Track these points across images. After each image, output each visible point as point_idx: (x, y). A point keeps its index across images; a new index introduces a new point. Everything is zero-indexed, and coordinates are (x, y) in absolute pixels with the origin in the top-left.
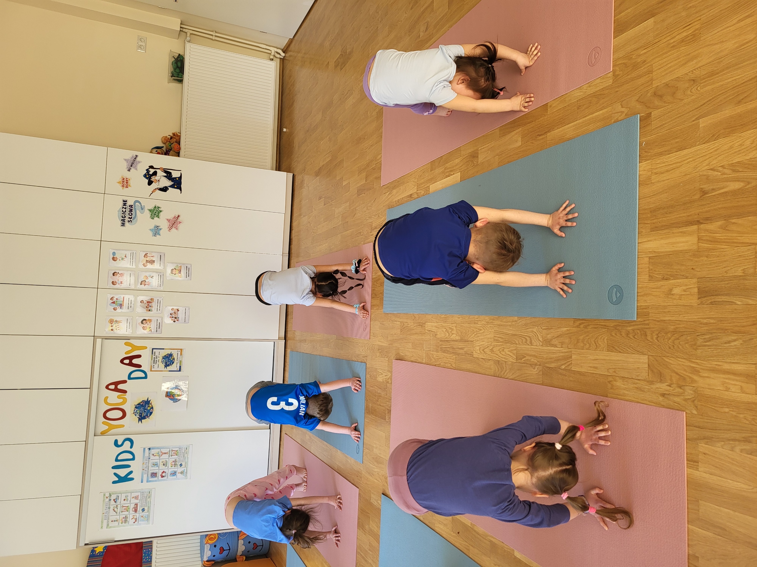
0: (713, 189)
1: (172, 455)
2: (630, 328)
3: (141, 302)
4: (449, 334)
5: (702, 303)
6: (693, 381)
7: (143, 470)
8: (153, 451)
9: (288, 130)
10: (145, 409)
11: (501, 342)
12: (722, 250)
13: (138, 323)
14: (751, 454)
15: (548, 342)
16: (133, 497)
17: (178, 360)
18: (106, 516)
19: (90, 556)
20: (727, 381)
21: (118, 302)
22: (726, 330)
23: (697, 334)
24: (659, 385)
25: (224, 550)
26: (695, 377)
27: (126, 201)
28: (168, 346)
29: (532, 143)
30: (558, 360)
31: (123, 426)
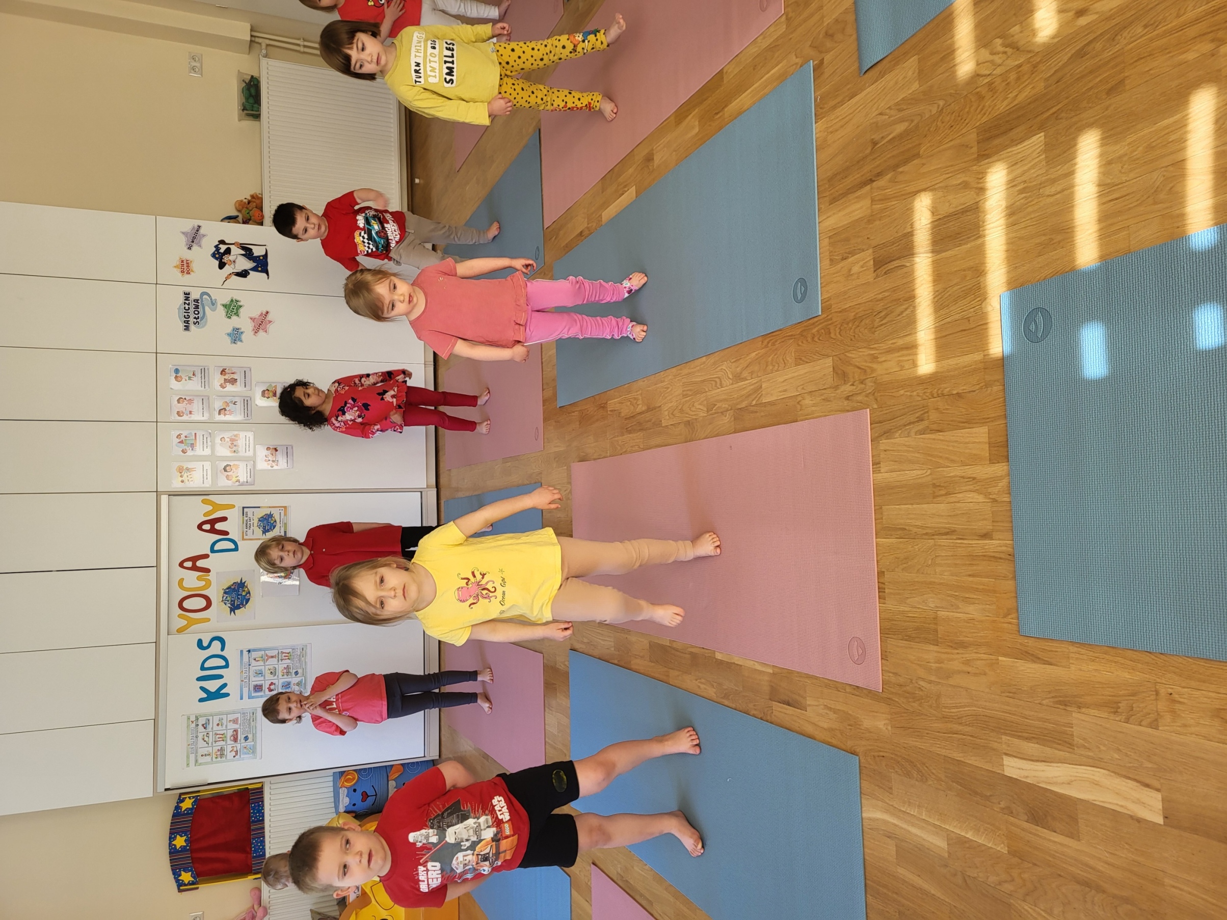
0: (882, 137)
1: (282, 660)
2: (814, 331)
3: (221, 440)
4: (634, 407)
5: (877, 276)
6: (873, 370)
7: (242, 681)
8: (254, 655)
9: (422, 181)
10: (239, 595)
11: (690, 396)
12: (892, 207)
13: (218, 471)
14: (924, 434)
15: (738, 378)
16: (230, 721)
17: (281, 522)
18: (192, 749)
19: (174, 816)
20: (901, 359)
21: (187, 442)
22: (899, 299)
23: (875, 314)
24: (843, 388)
25: (368, 796)
26: (875, 366)
27: (189, 294)
28: (266, 503)
29: (710, 125)
30: (749, 395)
31: (208, 620)
